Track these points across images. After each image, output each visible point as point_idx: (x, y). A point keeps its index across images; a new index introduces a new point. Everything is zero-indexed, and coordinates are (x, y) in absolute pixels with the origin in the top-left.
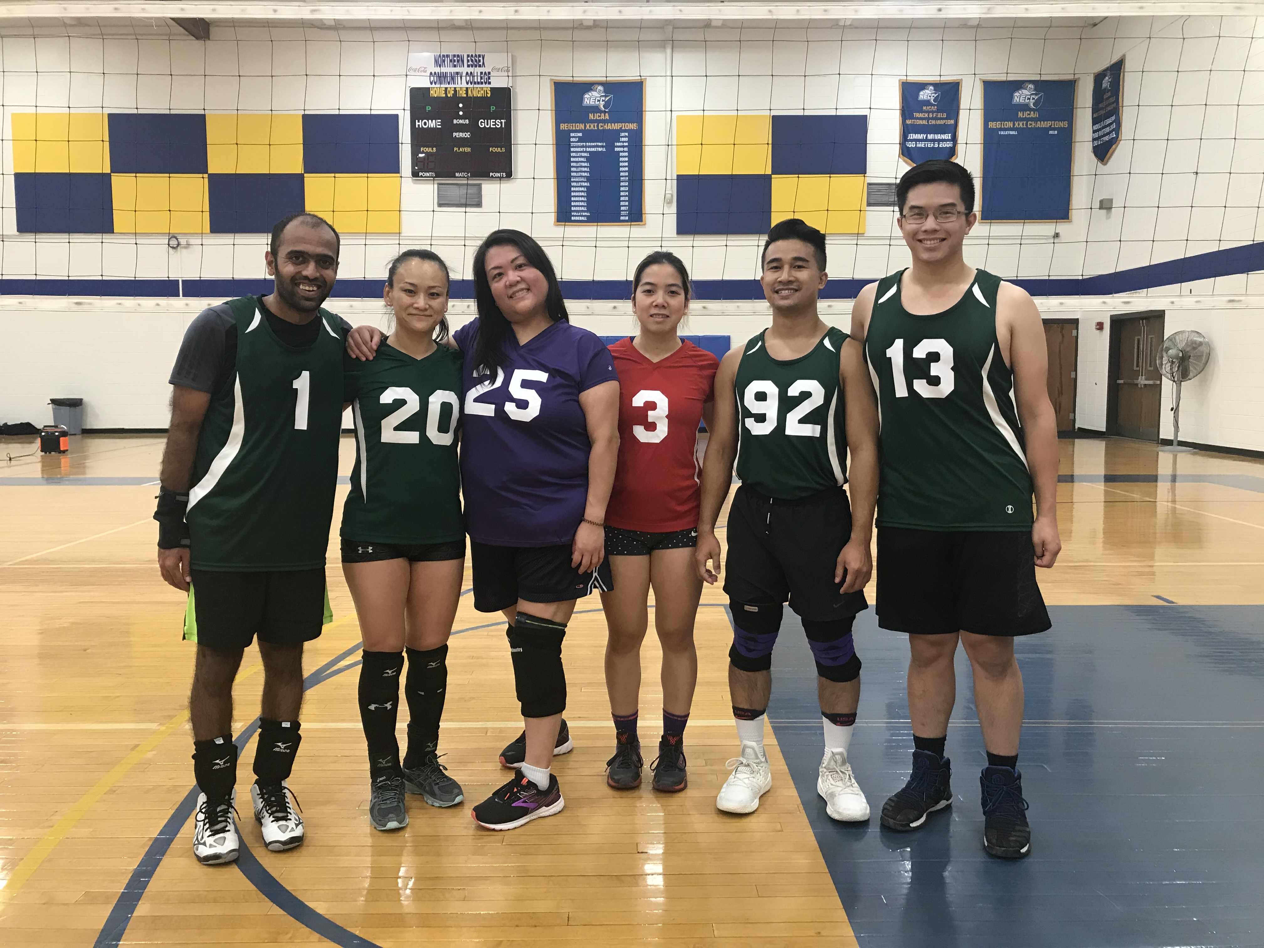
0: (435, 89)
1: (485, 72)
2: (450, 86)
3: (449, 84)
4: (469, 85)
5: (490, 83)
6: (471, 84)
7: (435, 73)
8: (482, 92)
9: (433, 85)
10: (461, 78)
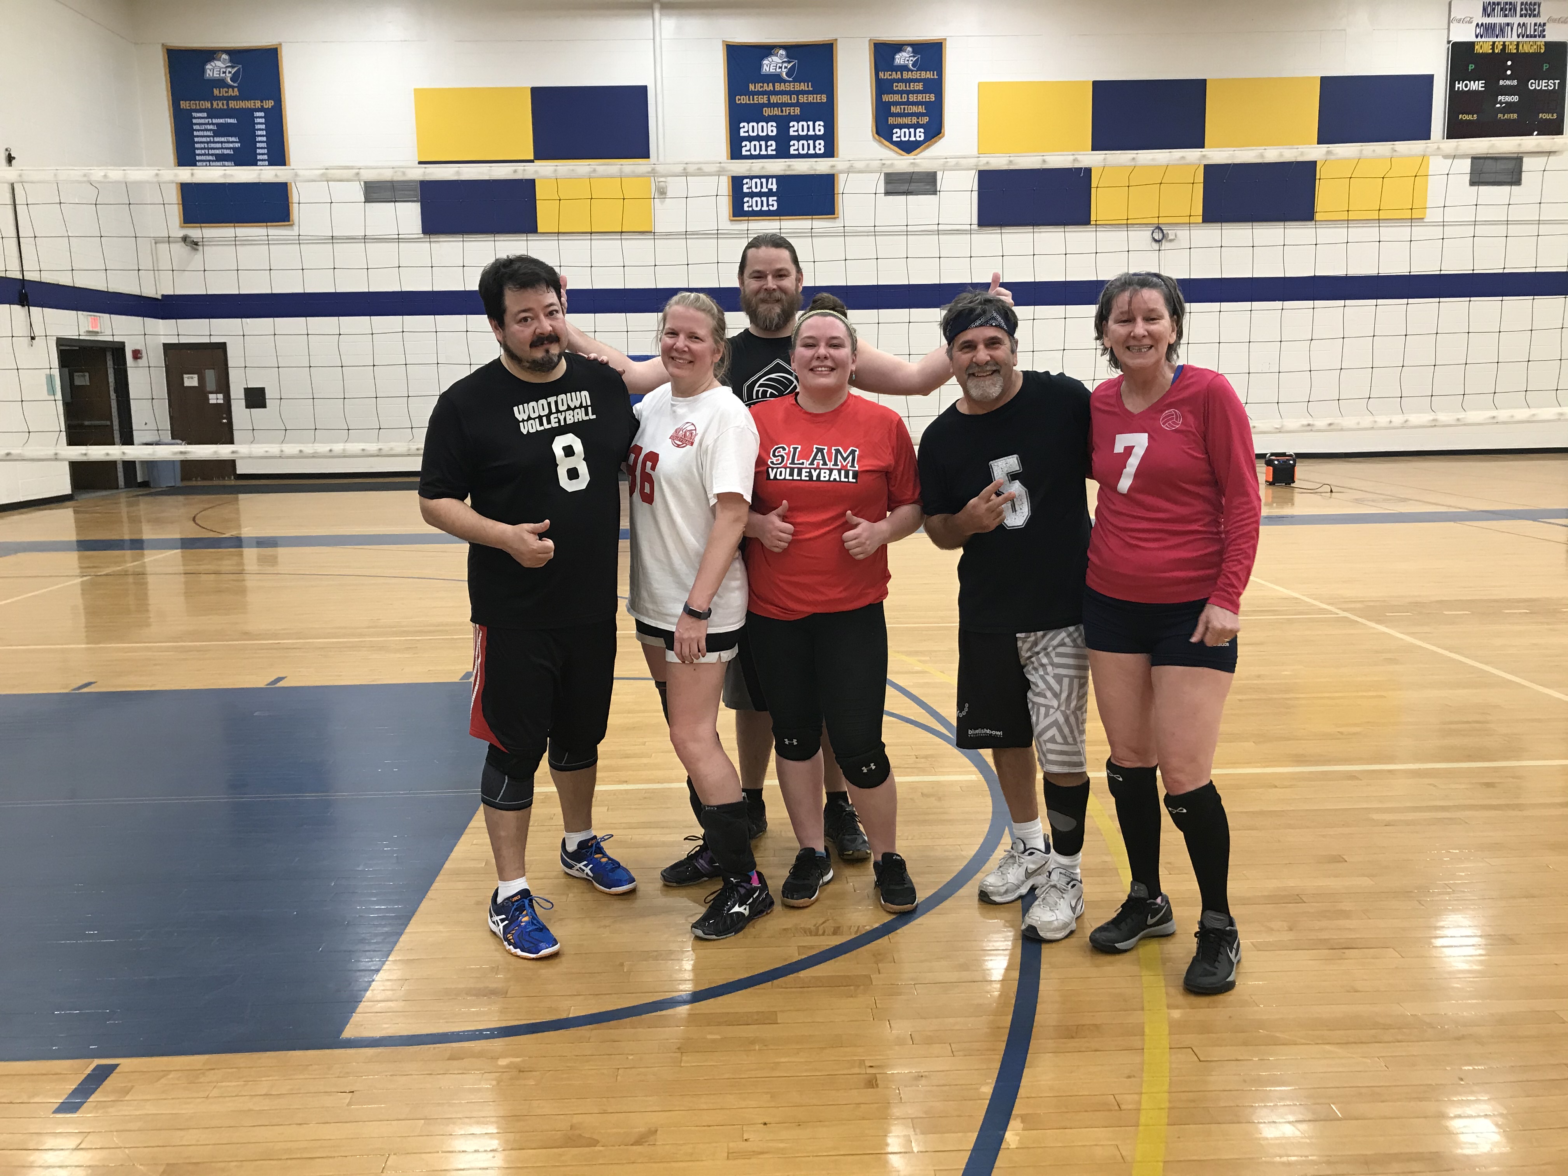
0: (1481, 43)
1: (1540, 25)
2: (1499, 39)
3: (1497, 37)
4: (1521, 39)
5: (1544, 36)
6: (1523, 37)
7: (1482, 24)
8: (1536, 47)
9: (1479, 39)
10: (1512, 31)
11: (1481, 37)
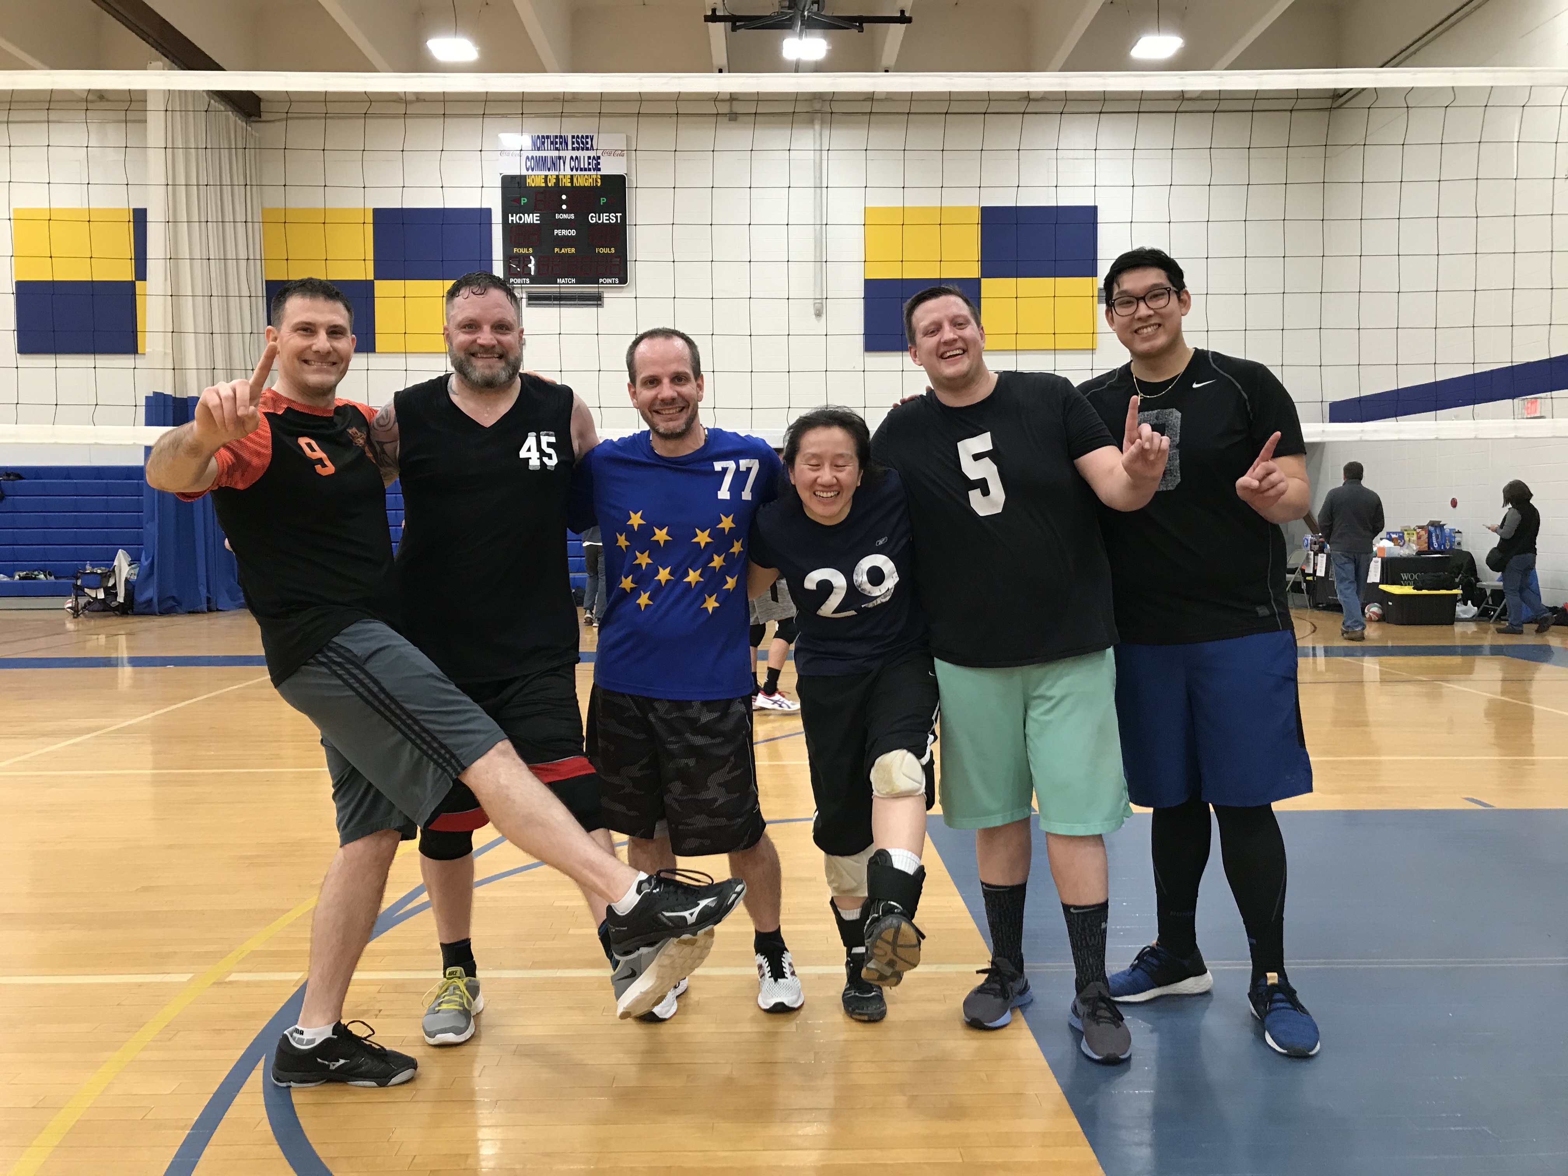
0: (533, 177)
1: (594, 157)
2: (551, 173)
4: (574, 172)
5: (599, 170)
6: (577, 170)
7: (532, 157)
8: (591, 180)
9: (530, 172)
10: (564, 163)
11: (533, 170)
